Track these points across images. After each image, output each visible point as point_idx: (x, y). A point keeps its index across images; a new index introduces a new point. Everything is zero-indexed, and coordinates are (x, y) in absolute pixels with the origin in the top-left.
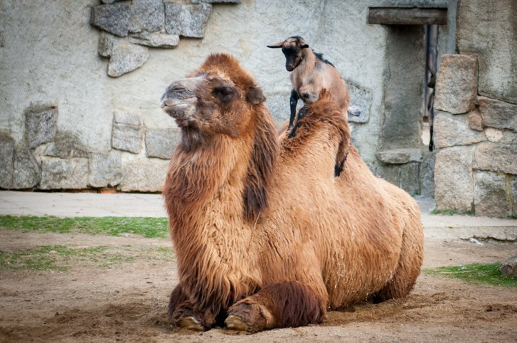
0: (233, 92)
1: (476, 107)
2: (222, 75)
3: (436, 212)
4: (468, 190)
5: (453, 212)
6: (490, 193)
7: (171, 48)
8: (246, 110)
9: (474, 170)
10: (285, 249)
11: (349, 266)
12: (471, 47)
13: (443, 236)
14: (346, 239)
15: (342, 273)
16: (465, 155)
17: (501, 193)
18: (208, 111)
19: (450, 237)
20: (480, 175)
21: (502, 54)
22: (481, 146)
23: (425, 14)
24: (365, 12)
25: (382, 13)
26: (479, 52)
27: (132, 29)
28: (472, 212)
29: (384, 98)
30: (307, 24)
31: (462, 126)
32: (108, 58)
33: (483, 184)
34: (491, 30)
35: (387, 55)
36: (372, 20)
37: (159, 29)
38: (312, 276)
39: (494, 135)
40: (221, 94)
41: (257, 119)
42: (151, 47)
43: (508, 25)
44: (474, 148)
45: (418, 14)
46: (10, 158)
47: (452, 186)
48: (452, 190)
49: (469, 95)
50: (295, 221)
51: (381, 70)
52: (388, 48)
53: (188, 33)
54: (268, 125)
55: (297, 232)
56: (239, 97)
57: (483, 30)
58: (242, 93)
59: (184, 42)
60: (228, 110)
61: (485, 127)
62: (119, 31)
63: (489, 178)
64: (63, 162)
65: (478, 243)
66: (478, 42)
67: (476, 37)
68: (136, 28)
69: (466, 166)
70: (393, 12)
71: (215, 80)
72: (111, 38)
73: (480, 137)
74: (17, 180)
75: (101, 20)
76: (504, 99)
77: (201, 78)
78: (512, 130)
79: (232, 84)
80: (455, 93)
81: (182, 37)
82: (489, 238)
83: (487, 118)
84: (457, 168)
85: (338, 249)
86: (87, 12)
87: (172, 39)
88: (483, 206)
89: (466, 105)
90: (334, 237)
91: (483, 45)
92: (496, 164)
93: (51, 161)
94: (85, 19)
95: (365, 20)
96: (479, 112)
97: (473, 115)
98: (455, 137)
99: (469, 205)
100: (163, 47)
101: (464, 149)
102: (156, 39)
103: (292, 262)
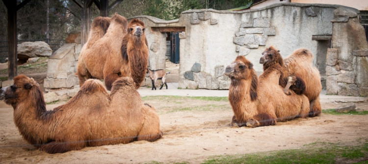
0: (245, 66)
1: (338, 64)
2: (241, 62)
3: (327, 94)
4: (336, 88)
5: (332, 94)
6: (342, 89)
7: (256, 48)
8: (249, 71)
9: (338, 82)
10: (263, 103)
11: (284, 109)
12: (336, 46)
13: (326, 101)
14: (282, 100)
15: (282, 111)
16: (335, 77)
17: (345, 88)
18: (237, 73)
19: (328, 101)
20: (339, 84)
21: (345, 48)
22: (339, 75)
23: (328, 37)
24: (311, 37)
25: (316, 37)
26: (339, 47)
27: (245, 43)
28: (337, 94)
29: (317, 61)
30: (295, 41)
31: (334, 69)
32: (238, 52)
33: (340, 86)
34: (342, 41)
35: (318, 49)
36: (313, 39)
37: (253, 43)
38: (272, 111)
39: (343, 72)
40: (241, 68)
41: (252, 73)
42: (251, 49)
43: (347, 39)
44: (337, 76)
45: (326, 37)
46: (211, 81)
47: (331, 87)
48: (331, 88)
49: (335, 60)
50: (266, 96)
51: (316, 53)
52: (318, 47)
53: (261, 44)
54: (255, 75)
55: (267, 99)
56: (246, 68)
57: (339, 41)
58: (247, 66)
59: (260, 47)
60: (244, 72)
61: (340, 69)
62: (241, 44)
63: (342, 84)
64: (226, 81)
65: (336, 103)
66: (338, 44)
67: (338, 43)
68: (246, 43)
69: (335, 81)
70: (319, 37)
71: (239, 64)
72: (239, 46)
73: (339, 72)
74: (213, 87)
75: (236, 41)
76: (346, 61)
77: (235, 64)
78: (348, 70)
79: (244, 64)
80: (331, 60)
81: (259, 45)
82: (340, 102)
83: (341, 67)
84: (333, 81)
85: (280, 104)
86: (232, 39)
87: (257, 46)
88: (340, 92)
89: (335, 63)
90: (279, 100)
91: (340, 45)
92: (343, 80)
93: (222, 81)
94: (232, 41)
95: (311, 39)
96: (339, 65)
97: (337, 66)
98: (332, 72)
99: (336, 92)
100: (254, 48)
101: (334, 76)
102: (252, 46)
103: (265, 107)
